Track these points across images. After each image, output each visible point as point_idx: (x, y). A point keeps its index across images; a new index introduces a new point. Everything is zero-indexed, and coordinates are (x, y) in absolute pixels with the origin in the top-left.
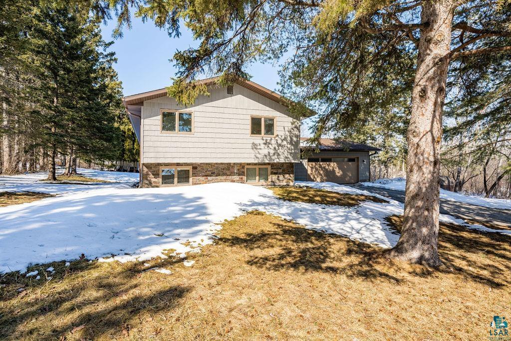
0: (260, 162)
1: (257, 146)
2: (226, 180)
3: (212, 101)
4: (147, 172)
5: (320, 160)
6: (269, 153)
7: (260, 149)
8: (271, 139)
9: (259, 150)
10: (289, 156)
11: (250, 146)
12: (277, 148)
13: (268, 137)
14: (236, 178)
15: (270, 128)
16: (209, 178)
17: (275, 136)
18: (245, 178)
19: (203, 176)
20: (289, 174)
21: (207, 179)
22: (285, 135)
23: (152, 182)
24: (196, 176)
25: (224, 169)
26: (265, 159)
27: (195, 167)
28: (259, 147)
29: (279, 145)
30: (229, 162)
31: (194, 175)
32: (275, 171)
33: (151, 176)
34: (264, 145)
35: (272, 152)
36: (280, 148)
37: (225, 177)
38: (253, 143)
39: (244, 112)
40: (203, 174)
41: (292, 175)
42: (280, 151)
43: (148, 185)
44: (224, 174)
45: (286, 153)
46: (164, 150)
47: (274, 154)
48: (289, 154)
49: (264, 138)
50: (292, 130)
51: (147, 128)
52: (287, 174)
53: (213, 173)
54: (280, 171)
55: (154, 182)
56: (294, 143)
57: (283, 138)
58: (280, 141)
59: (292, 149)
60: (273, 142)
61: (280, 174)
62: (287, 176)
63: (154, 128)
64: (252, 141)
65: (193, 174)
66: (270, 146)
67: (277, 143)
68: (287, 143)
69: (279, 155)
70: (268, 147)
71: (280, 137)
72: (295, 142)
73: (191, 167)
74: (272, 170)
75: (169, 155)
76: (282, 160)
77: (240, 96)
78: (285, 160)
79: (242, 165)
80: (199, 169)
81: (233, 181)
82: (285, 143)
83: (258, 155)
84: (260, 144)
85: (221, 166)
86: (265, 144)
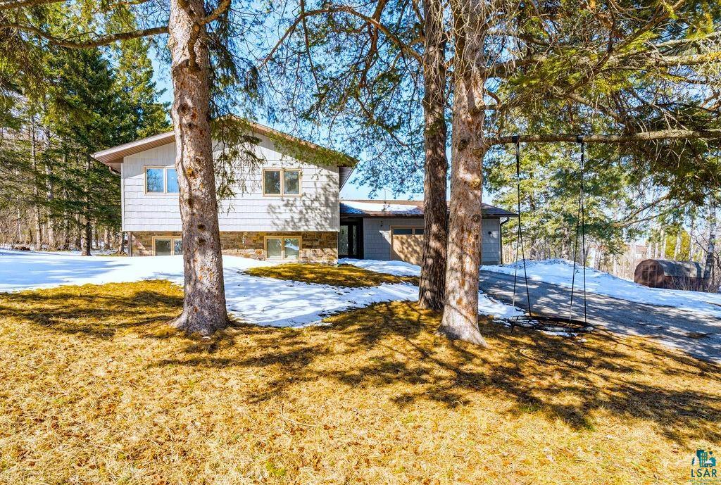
0: (279, 230)
1: (275, 208)
2: (237, 255)
4: (137, 242)
5: (414, 231)
6: (292, 217)
7: (280, 213)
8: (295, 200)
9: (278, 215)
10: (324, 223)
11: (265, 209)
12: (304, 211)
13: (290, 197)
14: (251, 252)
15: (293, 185)
17: (300, 195)
18: (264, 252)
20: (331, 248)
22: (316, 193)
23: (143, 255)
26: (287, 227)
28: (277, 211)
29: (308, 208)
30: (241, 230)
32: (308, 243)
34: (285, 208)
35: (297, 216)
36: (309, 211)
37: (236, 250)
38: (270, 206)
41: (335, 250)
42: (310, 215)
44: (234, 247)
45: (318, 219)
46: (150, 215)
47: (300, 220)
48: (323, 219)
49: (285, 199)
50: (328, 187)
51: (128, 188)
52: (328, 247)
54: (317, 243)
55: (146, 255)
56: (331, 205)
57: (314, 197)
59: (328, 213)
60: (298, 203)
61: (316, 247)
62: (327, 250)
63: (136, 189)
64: (267, 203)
66: (294, 208)
67: (304, 204)
68: (321, 204)
69: (307, 220)
70: (291, 210)
71: (308, 196)
72: (332, 203)
74: (304, 242)
75: (156, 222)
76: (312, 228)
78: (317, 228)
79: (260, 236)
81: (248, 256)
82: (316, 204)
83: (277, 221)
84: (279, 207)
85: (230, 236)
86: (286, 205)
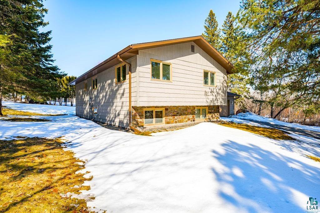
1: (207, 93)
3: (183, 56)
4: (135, 114)
8: (214, 89)
9: (208, 96)
10: (222, 101)
11: (203, 93)
13: (212, 87)
14: (191, 116)
16: (175, 117)
17: (215, 86)
18: (195, 116)
19: (172, 116)
21: (174, 118)
22: (220, 86)
23: (139, 122)
24: (167, 116)
25: (184, 110)
27: (167, 109)
29: (218, 93)
31: (167, 115)
33: (138, 117)
36: (218, 95)
37: (184, 116)
38: (205, 91)
39: (200, 67)
40: (172, 114)
41: (218, 114)
42: (218, 97)
43: (136, 125)
48: (222, 99)
49: (210, 88)
50: (223, 83)
53: (178, 113)
54: (213, 111)
55: (140, 122)
56: (224, 92)
57: (219, 88)
58: (218, 90)
59: (223, 96)
60: (215, 91)
61: (213, 113)
62: (216, 114)
63: (146, 75)
64: (204, 89)
65: (165, 114)
68: (221, 92)
69: (217, 100)
70: (213, 94)
73: (164, 108)
74: (209, 110)
77: (198, 54)
78: (220, 104)
79: (194, 107)
80: (169, 110)
81: (189, 119)
83: (208, 100)
86: (211, 92)
